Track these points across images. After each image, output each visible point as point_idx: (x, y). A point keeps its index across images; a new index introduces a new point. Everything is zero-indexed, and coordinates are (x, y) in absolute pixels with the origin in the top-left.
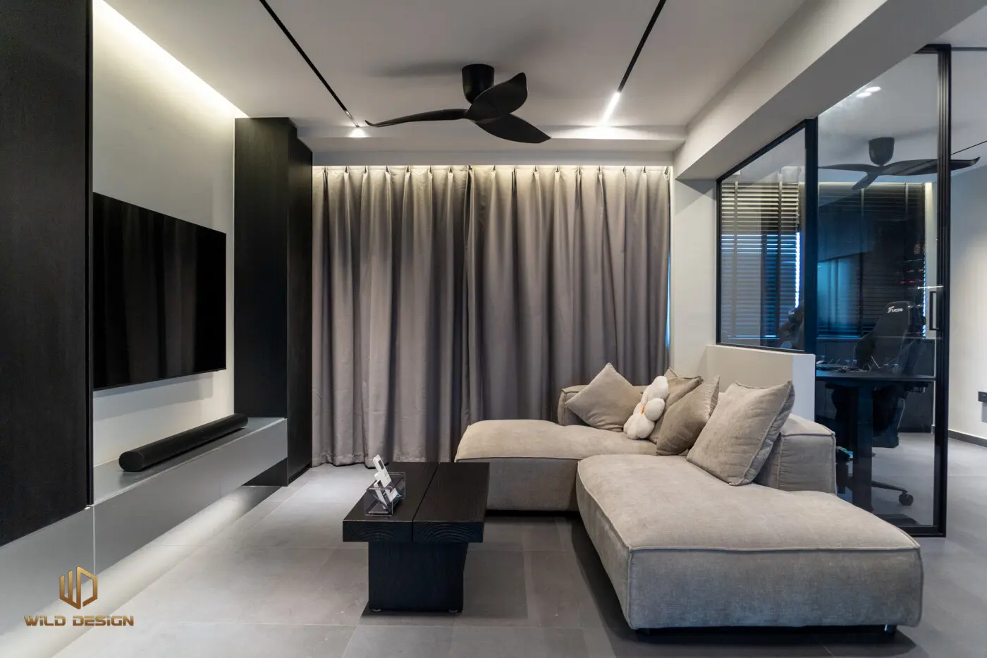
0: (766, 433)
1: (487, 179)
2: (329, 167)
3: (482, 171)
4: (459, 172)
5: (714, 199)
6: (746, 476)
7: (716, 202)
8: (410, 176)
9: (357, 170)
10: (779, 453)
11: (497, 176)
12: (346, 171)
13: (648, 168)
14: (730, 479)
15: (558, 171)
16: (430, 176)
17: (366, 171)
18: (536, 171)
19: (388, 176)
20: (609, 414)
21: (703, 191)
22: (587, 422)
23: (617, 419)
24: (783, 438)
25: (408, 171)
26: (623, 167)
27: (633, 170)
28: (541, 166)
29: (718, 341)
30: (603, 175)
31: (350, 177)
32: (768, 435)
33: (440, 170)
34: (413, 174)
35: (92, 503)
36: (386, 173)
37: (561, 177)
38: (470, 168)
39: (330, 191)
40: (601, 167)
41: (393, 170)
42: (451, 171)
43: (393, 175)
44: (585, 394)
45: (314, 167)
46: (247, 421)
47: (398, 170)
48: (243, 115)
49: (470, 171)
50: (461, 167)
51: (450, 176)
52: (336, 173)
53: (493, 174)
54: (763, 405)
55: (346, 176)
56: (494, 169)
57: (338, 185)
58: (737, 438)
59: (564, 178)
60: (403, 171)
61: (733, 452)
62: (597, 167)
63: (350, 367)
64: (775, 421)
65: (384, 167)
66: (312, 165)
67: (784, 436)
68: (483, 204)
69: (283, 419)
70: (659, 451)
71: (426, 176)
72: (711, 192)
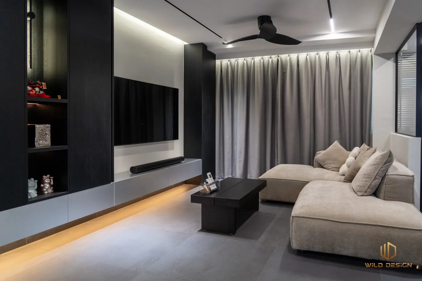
0: (376, 173)
1: (286, 61)
2: (223, 60)
3: (284, 57)
4: (274, 58)
5: (394, 62)
6: (365, 192)
7: (395, 64)
8: (254, 62)
9: (233, 60)
10: (384, 183)
11: (290, 59)
12: (229, 61)
13: (361, 50)
14: (358, 193)
15: (317, 54)
16: (262, 61)
17: (236, 61)
18: (307, 55)
19: (245, 62)
20: (334, 164)
21: (388, 59)
22: (324, 167)
23: (337, 166)
24: (386, 176)
25: (253, 59)
26: (349, 50)
27: (354, 51)
28: (310, 53)
29: (396, 131)
30: (339, 54)
31: (230, 63)
32: (377, 174)
33: (266, 58)
34: (255, 60)
35: (114, 181)
36: (244, 61)
37: (319, 57)
38: (278, 56)
39: (223, 70)
40: (338, 51)
41: (247, 59)
42: (271, 58)
43: (247, 61)
44: (324, 154)
45: (216, 60)
46: (184, 159)
47: (249, 59)
48: (186, 43)
49: (278, 57)
50: (275, 56)
51: (270, 60)
52: (225, 62)
53: (288, 58)
54: (377, 160)
55: (229, 63)
56: (289, 56)
57: (226, 67)
58: (365, 175)
59: (321, 58)
60: (251, 59)
61: (362, 181)
62: (336, 51)
63: (230, 140)
64: (381, 168)
65: (243, 58)
66: (215, 60)
67: (387, 175)
68: (284, 71)
69: (200, 159)
70: (344, 180)
71: (260, 60)
72: (393, 59)
